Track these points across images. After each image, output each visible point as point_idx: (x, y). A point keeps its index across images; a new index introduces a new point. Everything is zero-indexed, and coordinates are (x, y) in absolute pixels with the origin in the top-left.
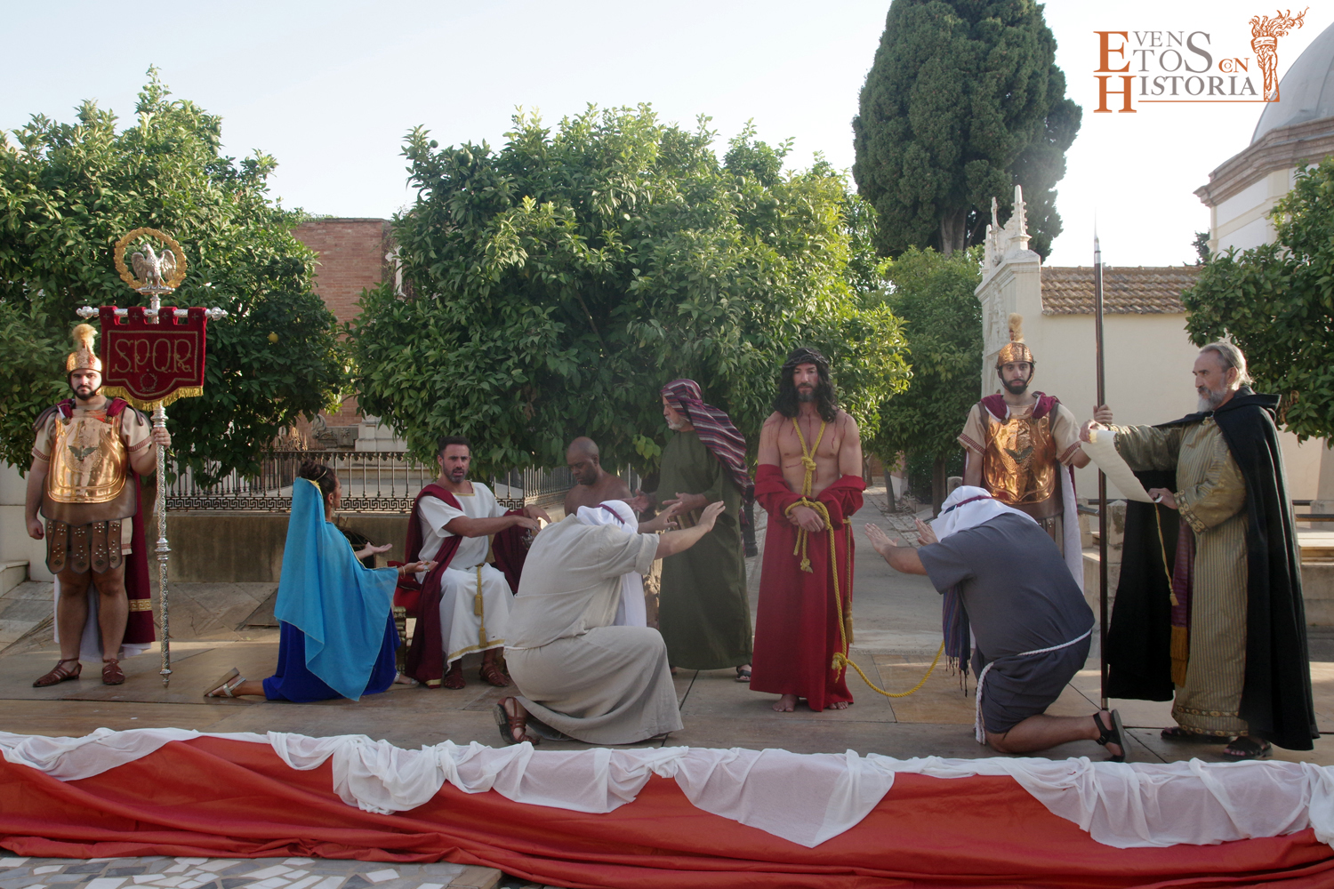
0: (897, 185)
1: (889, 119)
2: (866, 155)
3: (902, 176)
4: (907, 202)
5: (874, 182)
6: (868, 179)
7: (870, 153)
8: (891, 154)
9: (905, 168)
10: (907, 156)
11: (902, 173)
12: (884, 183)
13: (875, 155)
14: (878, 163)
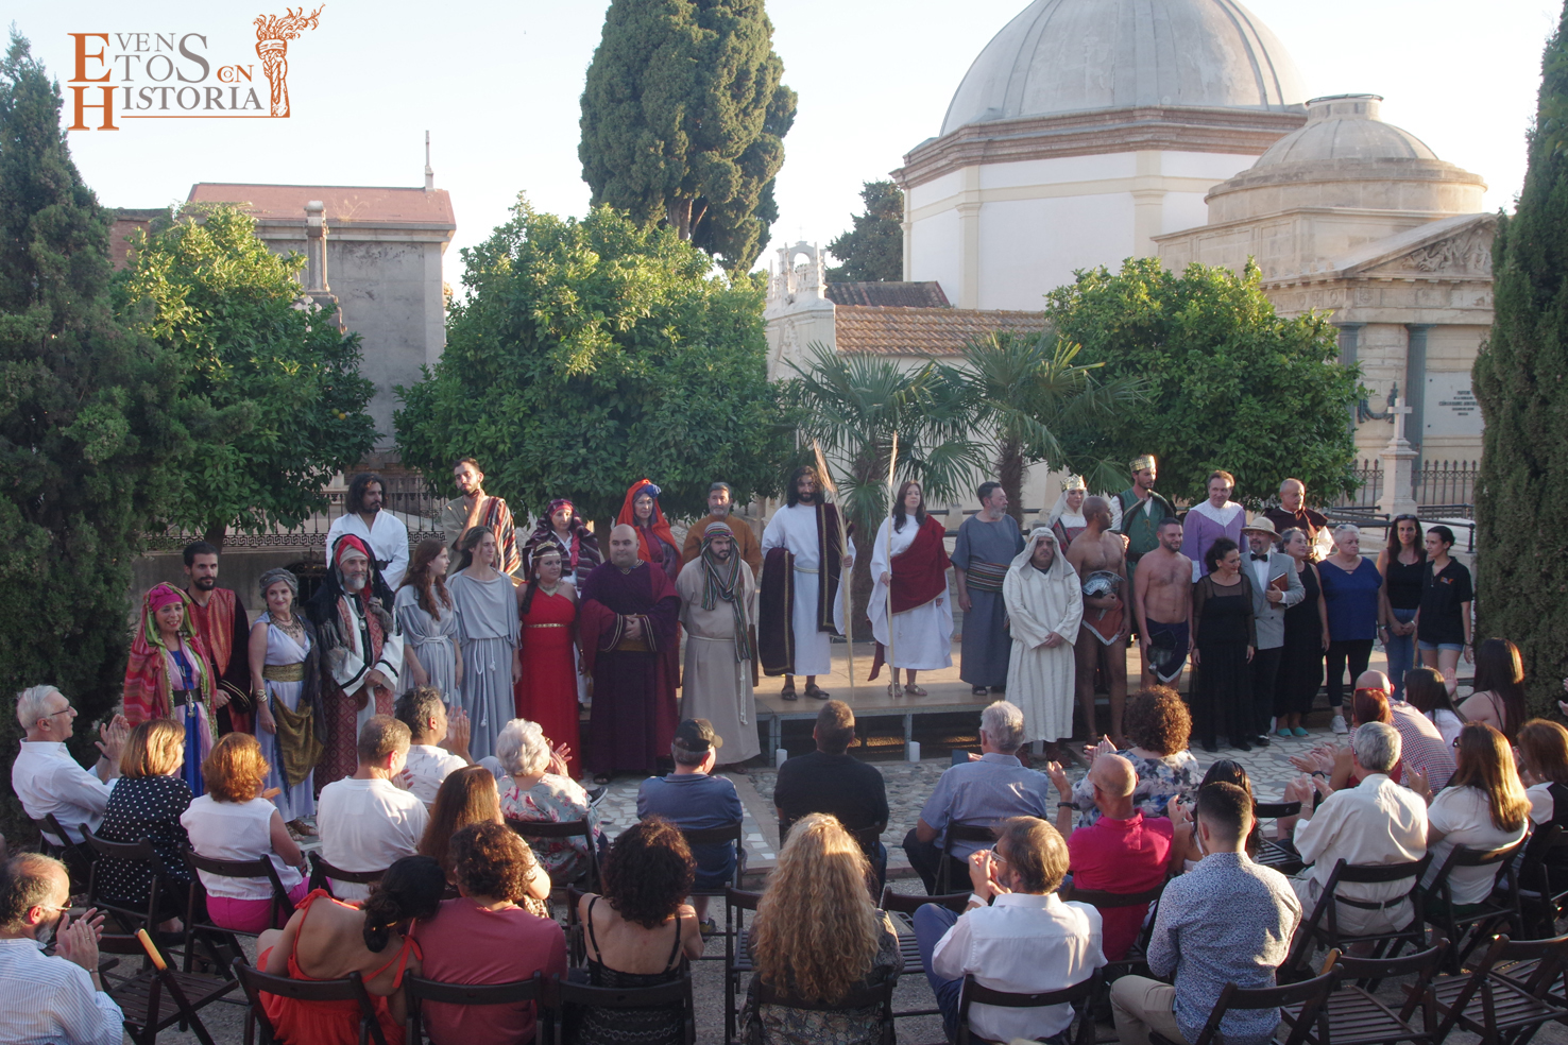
0: (629, 170)
1: (620, 101)
2: (596, 134)
3: (633, 162)
4: (638, 189)
5: (603, 165)
6: (595, 161)
7: (601, 135)
8: (623, 139)
9: (638, 154)
10: (640, 141)
11: (633, 158)
12: (613, 167)
13: (606, 138)
14: (609, 146)
